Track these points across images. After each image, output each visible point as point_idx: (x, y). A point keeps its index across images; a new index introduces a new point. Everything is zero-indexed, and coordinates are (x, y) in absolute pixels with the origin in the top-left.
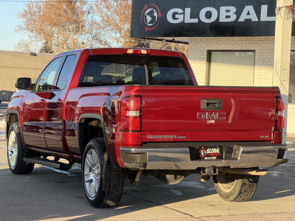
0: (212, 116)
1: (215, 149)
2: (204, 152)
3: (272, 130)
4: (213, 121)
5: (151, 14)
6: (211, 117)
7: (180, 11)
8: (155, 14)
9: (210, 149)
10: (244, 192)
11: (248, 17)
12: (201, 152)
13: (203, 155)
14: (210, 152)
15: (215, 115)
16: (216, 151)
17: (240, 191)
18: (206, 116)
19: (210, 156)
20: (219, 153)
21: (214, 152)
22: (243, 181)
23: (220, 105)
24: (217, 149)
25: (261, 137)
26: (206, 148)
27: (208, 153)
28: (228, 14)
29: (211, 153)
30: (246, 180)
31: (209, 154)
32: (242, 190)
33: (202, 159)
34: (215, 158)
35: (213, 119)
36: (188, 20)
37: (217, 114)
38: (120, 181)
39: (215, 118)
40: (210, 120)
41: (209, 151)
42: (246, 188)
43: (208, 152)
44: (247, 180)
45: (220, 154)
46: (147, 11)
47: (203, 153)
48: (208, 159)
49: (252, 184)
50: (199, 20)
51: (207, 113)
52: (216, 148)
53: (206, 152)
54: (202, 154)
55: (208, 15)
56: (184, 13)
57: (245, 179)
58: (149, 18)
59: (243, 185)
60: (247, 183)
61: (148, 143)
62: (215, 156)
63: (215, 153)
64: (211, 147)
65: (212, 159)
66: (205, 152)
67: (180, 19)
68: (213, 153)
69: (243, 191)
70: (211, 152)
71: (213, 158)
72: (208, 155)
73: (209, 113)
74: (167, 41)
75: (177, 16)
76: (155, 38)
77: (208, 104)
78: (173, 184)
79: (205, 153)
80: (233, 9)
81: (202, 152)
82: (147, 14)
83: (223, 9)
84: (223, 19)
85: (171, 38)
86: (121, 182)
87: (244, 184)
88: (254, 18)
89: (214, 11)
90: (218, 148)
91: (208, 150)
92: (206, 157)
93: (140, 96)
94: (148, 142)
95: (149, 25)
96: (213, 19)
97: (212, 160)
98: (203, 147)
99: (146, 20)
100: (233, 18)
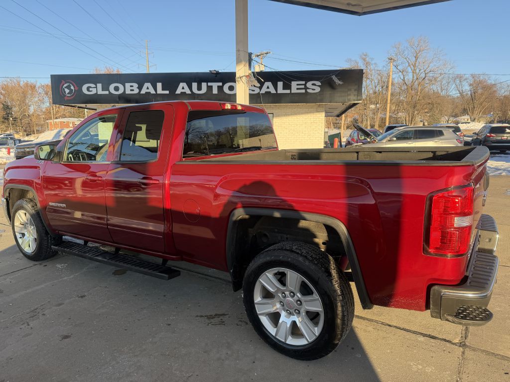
5: (68, 87)
7: (93, 85)
8: (72, 88)
11: (148, 91)
28: (132, 88)
36: (100, 92)
46: (65, 85)
50: (109, 92)
55: (117, 89)
56: (96, 87)
58: (67, 91)
67: (94, 91)
74: (78, 107)
75: (90, 89)
76: (70, 105)
80: (136, 85)
82: (65, 87)
83: (128, 85)
84: (128, 92)
85: (83, 105)
88: (153, 92)
89: (121, 86)
95: (68, 95)
96: (121, 91)
99: (65, 92)
100: (136, 91)
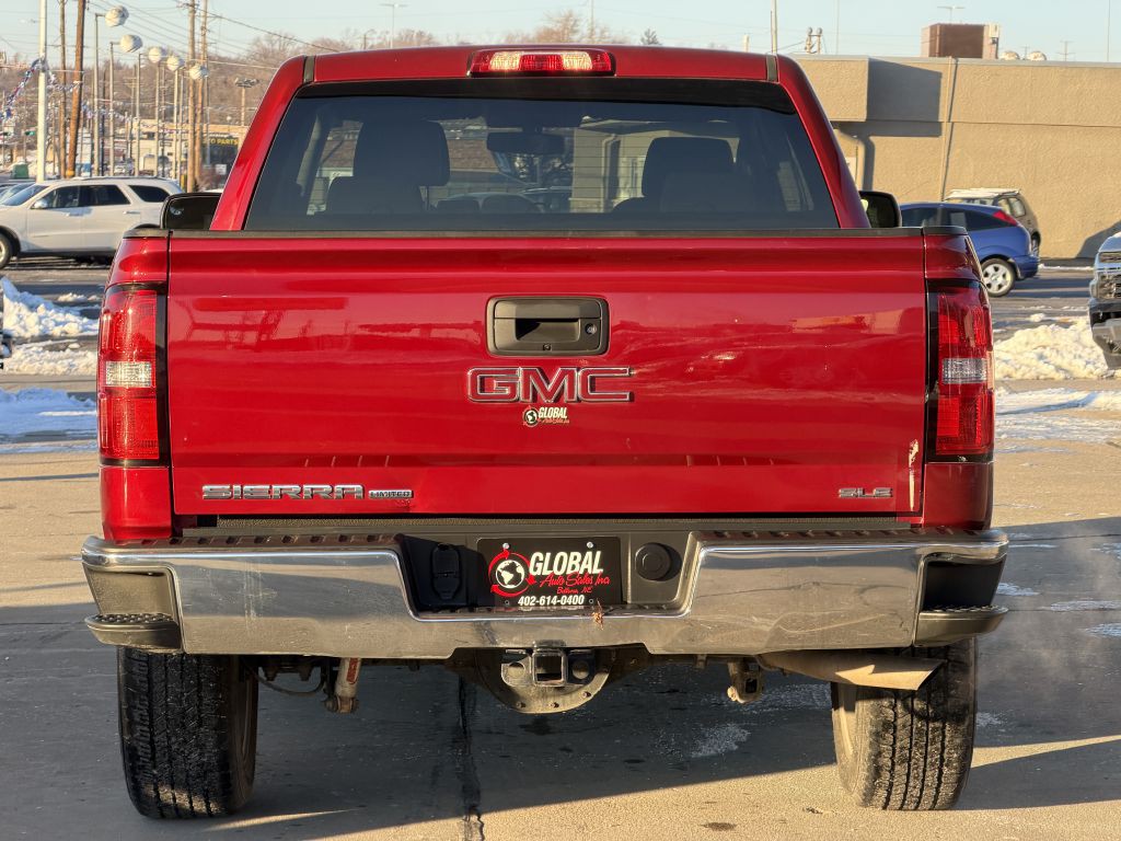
0: (549, 388)
1: (573, 554)
2: (511, 568)
3: (911, 456)
4: (559, 414)
6: (544, 389)
9: (548, 555)
10: (897, 768)
12: (499, 569)
13: (510, 583)
14: (547, 572)
15: (566, 381)
16: (584, 566)
17: (875, 761)
18: (513, 387)
19: (551, 591)
20: (603, 575)
21: (569, 572)
22: (879, 712)
23: (593, 330)
24: (589, 554)
25: (843, 493)
26: (523, 551)
27: (538, 573)
29: (555, 577)
30: (894, 707)
31: (542, 577)
32: (879, 754)
33: (500, 606)
34: (580, 599)
35: (558, 402)
37: (578, 375)
38: (200, 698)
39: (566, 397)
40: (537, 404)
41: (539, 565)
42: (898, 744)
43: (535, 569)
44: (899, 705)
45: (606, 581)
47: (508, 576)
48: (538, 605)
49: (931, 725)
51: (520, 370)
52: (583, 551)
53: (527, 569)
54: (502, 579)
57: (886, 703)
59: (880, 729)
60: (899, 721)
61: (221, 523)
62: (579, 590)
63: (575, 575)
64: (553, 546)
65: (558, 604)
66: (520, 570)
68: (565, 575)
69: (886, 761)
70: (550, 567)
71: (564, 600)
72: (538, 586)
73: (533, 372)
77: (524, 326)
78: (552, 710)
79: (518, 576)
81: (506, 569)
86: (206, 701)
87: (889, 726)
90: (594, 551)
91: (537, 560)
92: (525, 594)
93: (160, 289)
94: (225, 517)
97: (561, 611)
98: (506, 546)
